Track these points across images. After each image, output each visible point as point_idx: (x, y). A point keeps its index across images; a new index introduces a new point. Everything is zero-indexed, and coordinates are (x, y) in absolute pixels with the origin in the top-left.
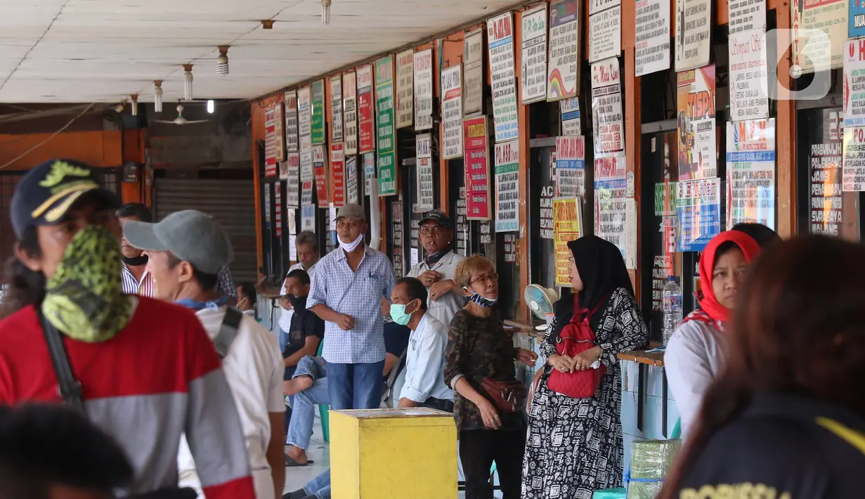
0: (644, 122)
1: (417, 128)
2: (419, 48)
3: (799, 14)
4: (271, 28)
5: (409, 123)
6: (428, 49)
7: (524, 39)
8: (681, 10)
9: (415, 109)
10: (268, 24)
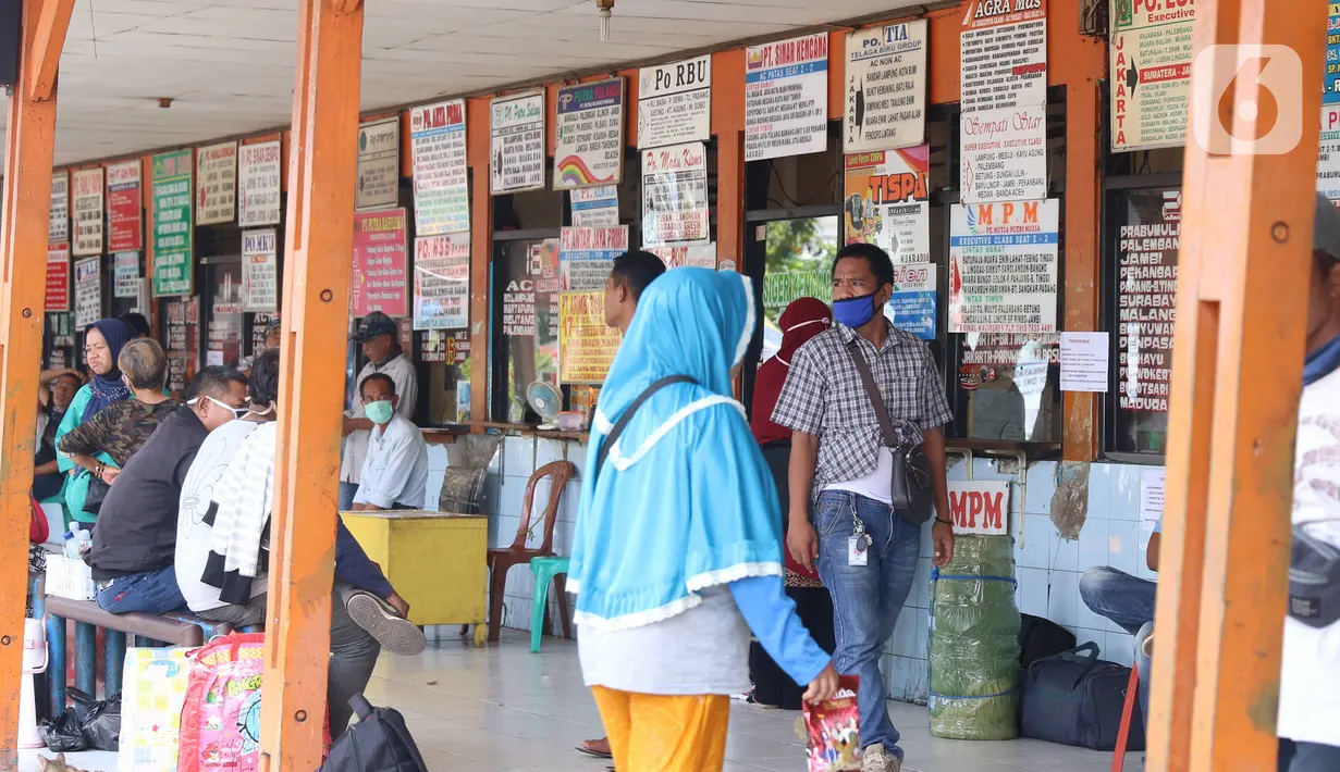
0: (749, 209)
1: (241, 224)
2: (248, 140)
3: (1128, 90)
4: (169, 106)
5: (231, 218)
6: (276, 140)
7: (495, 126)
8: (857, 89)
9: (240, 204)
10: (165, 102)
